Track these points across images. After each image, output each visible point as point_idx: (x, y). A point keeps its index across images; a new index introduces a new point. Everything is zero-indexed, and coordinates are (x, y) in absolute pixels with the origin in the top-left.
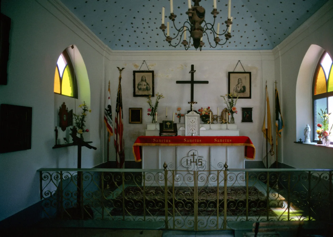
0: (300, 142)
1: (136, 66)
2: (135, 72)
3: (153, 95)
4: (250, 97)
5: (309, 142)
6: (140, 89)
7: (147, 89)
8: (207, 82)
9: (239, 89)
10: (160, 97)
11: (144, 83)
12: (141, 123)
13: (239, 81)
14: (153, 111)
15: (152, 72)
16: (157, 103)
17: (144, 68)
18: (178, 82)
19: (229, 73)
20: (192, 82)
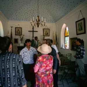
0: (62, 48)
1: (16, 26)
2: (16, 28)
3: (21, 35)
4: (49, 36)
5: (64, 48)
6: (17, 33)
7: (20, 33)
8: (37, 31)
9: (46, 34)
10: (24, 35)
11: (18, 31)
12: (18, 43)
13: (46, 31)
14: (22, 40)
15: (21, 28)
16: (23, 37)
17: (19, 27)
18: (29, 31)
19: (44, 29)
20: (33, 31)
